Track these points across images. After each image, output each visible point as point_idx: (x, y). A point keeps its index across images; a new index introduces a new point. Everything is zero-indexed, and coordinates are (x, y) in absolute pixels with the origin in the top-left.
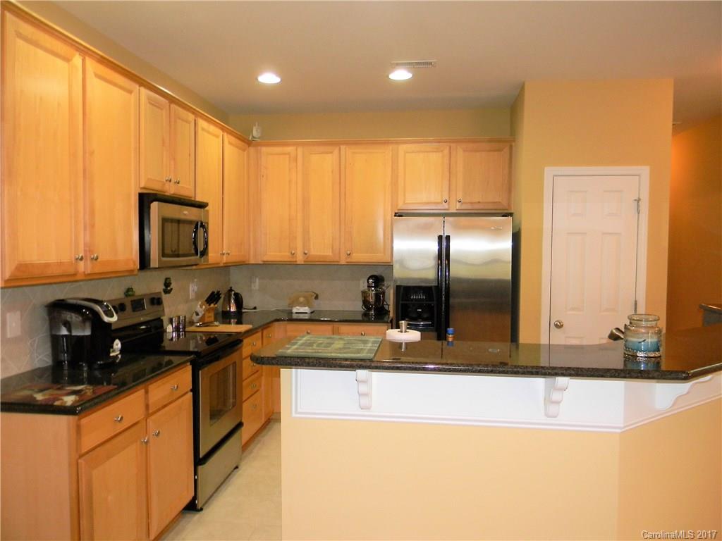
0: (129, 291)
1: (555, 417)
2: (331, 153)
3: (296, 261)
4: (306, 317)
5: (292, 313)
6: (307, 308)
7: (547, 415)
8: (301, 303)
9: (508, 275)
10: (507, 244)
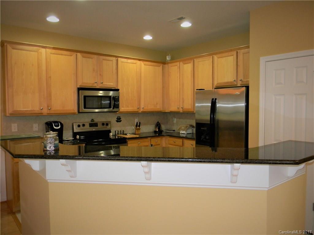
0: (92, 120)
1: (235, 183)
2: (190, 63)
3: (180, 111)
4: (184, 136)
5: (180, 133)
6: (184, 132)
7: (232, 182)
8: (183, 129)
9: (243, 118)
10: (243, 104)
